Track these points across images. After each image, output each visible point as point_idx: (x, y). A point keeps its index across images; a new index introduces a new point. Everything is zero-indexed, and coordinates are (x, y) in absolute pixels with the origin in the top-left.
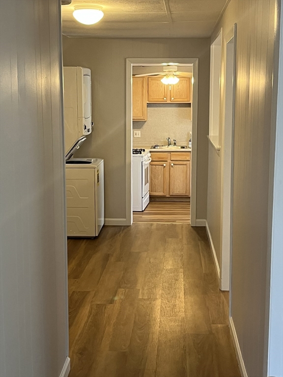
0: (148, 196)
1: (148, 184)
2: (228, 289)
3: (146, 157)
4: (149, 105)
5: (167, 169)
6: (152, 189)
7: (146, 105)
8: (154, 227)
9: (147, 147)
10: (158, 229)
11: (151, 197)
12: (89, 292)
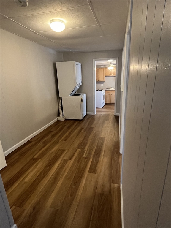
0: (104, 103)
1: (104, 100)
2: (122, 153)
3: (103, 92)
4: (106, 77)
5: (110, 95)
6: (106, 101)
7: (104, 77)
8: (102, 116)
9: (104, 89)
10: (103, 117)
11: (105, 103)
12: (65, 150)
